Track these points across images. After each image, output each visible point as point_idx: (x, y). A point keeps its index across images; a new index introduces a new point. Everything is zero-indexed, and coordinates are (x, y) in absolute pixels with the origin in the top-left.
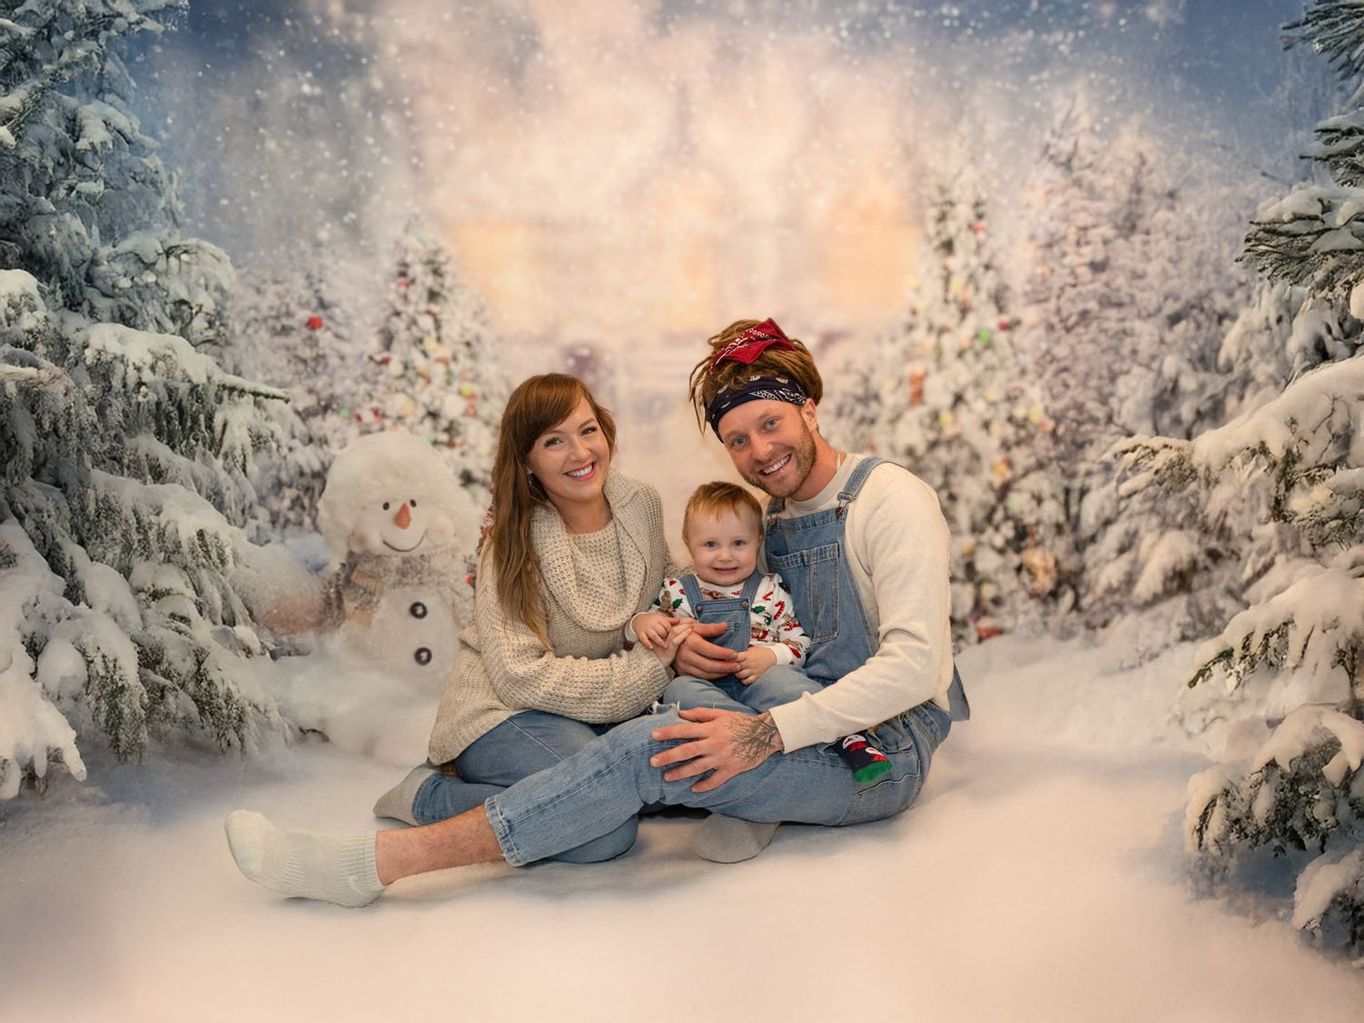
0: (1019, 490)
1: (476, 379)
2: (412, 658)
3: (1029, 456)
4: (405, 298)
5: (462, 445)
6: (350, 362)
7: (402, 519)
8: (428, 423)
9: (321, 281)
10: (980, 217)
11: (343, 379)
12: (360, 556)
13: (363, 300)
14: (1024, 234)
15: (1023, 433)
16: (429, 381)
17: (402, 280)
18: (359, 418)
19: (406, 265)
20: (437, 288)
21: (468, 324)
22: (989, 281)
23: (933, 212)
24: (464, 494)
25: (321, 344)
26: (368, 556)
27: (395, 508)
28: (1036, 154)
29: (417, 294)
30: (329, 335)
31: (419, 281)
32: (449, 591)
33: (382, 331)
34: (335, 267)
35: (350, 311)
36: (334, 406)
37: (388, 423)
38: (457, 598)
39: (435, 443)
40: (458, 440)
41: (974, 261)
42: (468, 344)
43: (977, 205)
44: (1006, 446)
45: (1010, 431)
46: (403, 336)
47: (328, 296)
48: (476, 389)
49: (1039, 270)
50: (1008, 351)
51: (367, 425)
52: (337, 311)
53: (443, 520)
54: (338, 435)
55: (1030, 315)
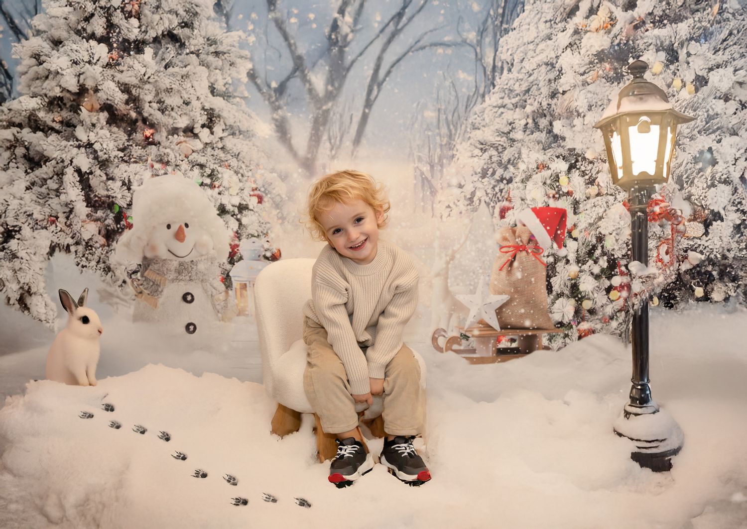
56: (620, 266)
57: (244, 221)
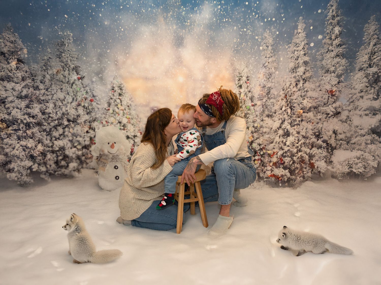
0: (255, 143)
1: (130, 114)
2: (115, 178)
3: (257, 135)
4: (114, 95)
5: (126, 130)
6: (100, 110)
7: (112, 146)
8: (119, 124)
9: (93, 90)
10: (248, 80)
11: (98, 114)
12: (102, 155)
13: (103, 95)
14: (258, 84)
15: (256, 130)
16: (119, 115)
17: (112, 91)
18: (102, 123)
19: (114, 87)
20: (121, 93)
21: (128, 101)
22: (249, 95)
23: (237, 78)
24: (127, 141)
25: (93, 105)
26: (104, 155)
27: (111, 144)
28: (261, 66)
29: (116, 94)
30: (95, 103)
31: (117, 91)
32: (123, 163)
33: (108, 103)
34: (97, 87)
35: (100, 98)
36: (96, 120)
37: (109, 124)
38: (125, 165)
39: (120, 129)
40: (126, 128)
41: (246, 90)
42: (128, 106)
43: (247, 77)
44: (252, 132)
45: (253, 129)
46: (113, 104)
47: (95, 94)
48: (130, 117)
49: (261, 93)
50: (254, 111)
51: (104, 124)
52: (97, 98)
53: (122, 147)
54: (97, 127)
55: (259, 103)
56: (258, 153)
57: (136, 141)
